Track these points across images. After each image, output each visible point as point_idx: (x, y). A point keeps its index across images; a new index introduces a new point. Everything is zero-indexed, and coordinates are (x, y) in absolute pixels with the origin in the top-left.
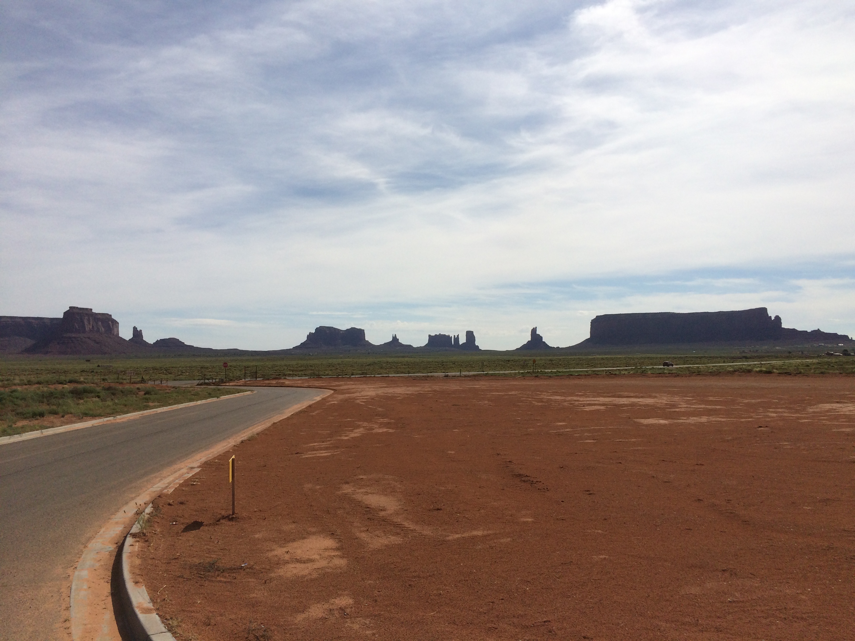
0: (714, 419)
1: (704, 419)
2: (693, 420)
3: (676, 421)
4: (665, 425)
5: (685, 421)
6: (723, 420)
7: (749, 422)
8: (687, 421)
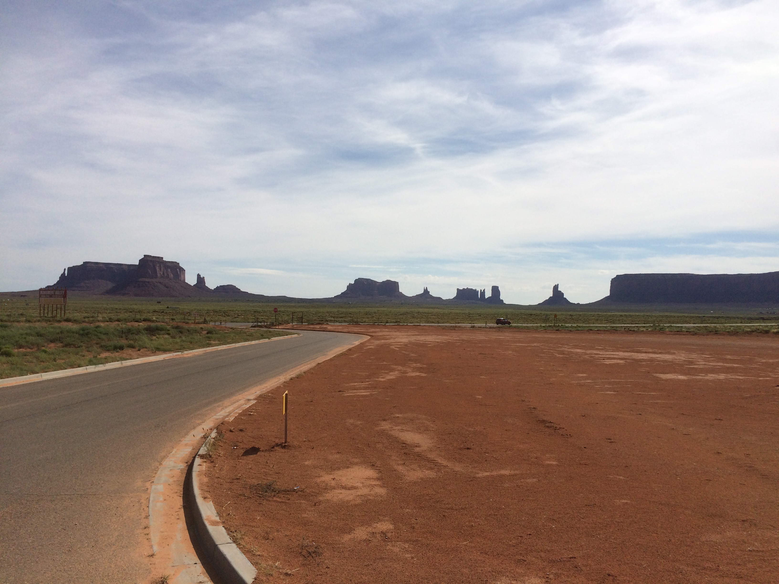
0: (731, 377)
1: (722, 377)
2: (711, 377)
3: (694, 377)
4: (684, 380)
5: (704, 378)
6: (741, 378)
7: (767, 380)
8: (706, 378)
